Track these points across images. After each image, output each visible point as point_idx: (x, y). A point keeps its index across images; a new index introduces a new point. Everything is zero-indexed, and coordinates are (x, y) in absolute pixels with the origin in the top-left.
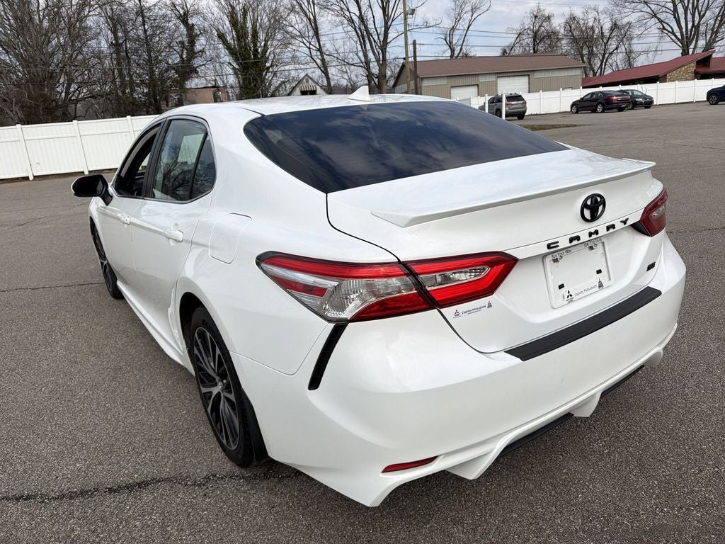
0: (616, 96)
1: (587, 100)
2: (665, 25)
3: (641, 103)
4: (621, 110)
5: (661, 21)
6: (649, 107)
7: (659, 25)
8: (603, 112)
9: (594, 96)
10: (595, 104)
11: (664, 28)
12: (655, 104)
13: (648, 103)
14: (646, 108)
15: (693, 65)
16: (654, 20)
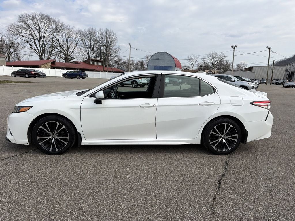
0: (33, 72)
1: (20, 72)
2: (32, 47)
3: (42, 75)
4: (35, 77)
5: (30, 45)
6: (44, 77)
7: (30, 46)
8: (28, 77)
9: (23, 71)
10: (24, 74)
11: (32, 48)
12: (46, 76)
13: (44, 76)
14: (43, 77)
15: (50, 63)
16: (27, 44)
